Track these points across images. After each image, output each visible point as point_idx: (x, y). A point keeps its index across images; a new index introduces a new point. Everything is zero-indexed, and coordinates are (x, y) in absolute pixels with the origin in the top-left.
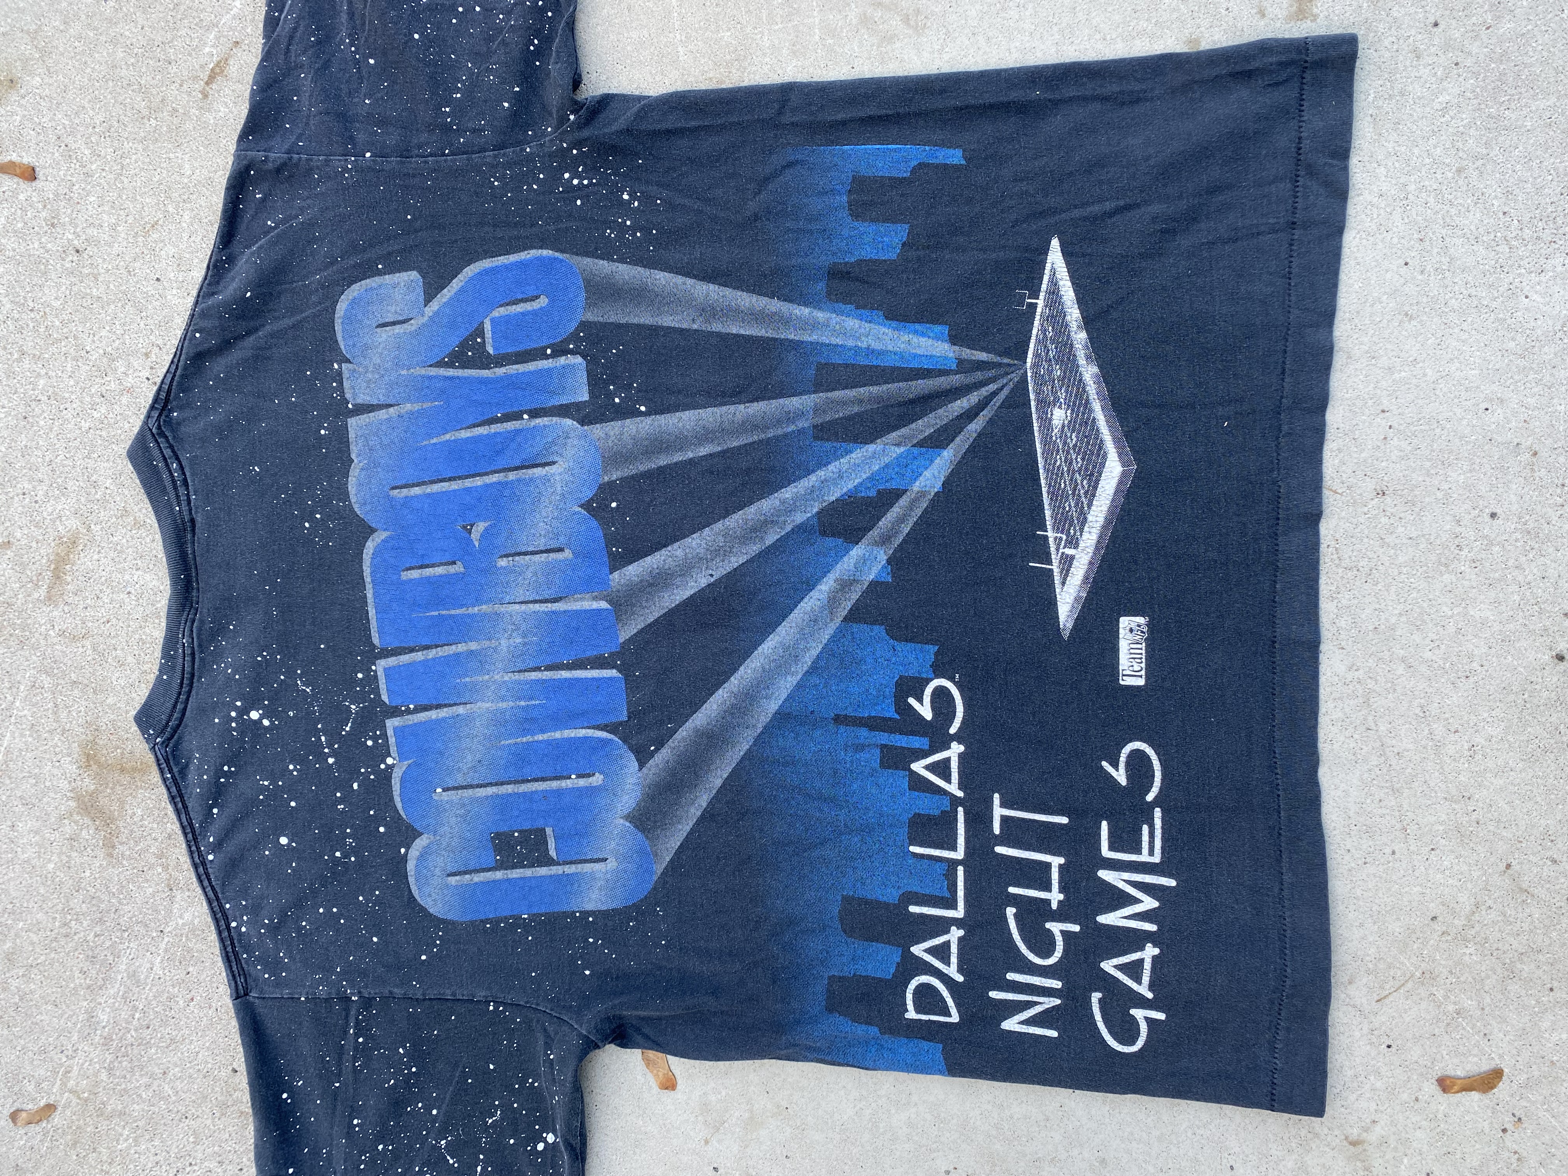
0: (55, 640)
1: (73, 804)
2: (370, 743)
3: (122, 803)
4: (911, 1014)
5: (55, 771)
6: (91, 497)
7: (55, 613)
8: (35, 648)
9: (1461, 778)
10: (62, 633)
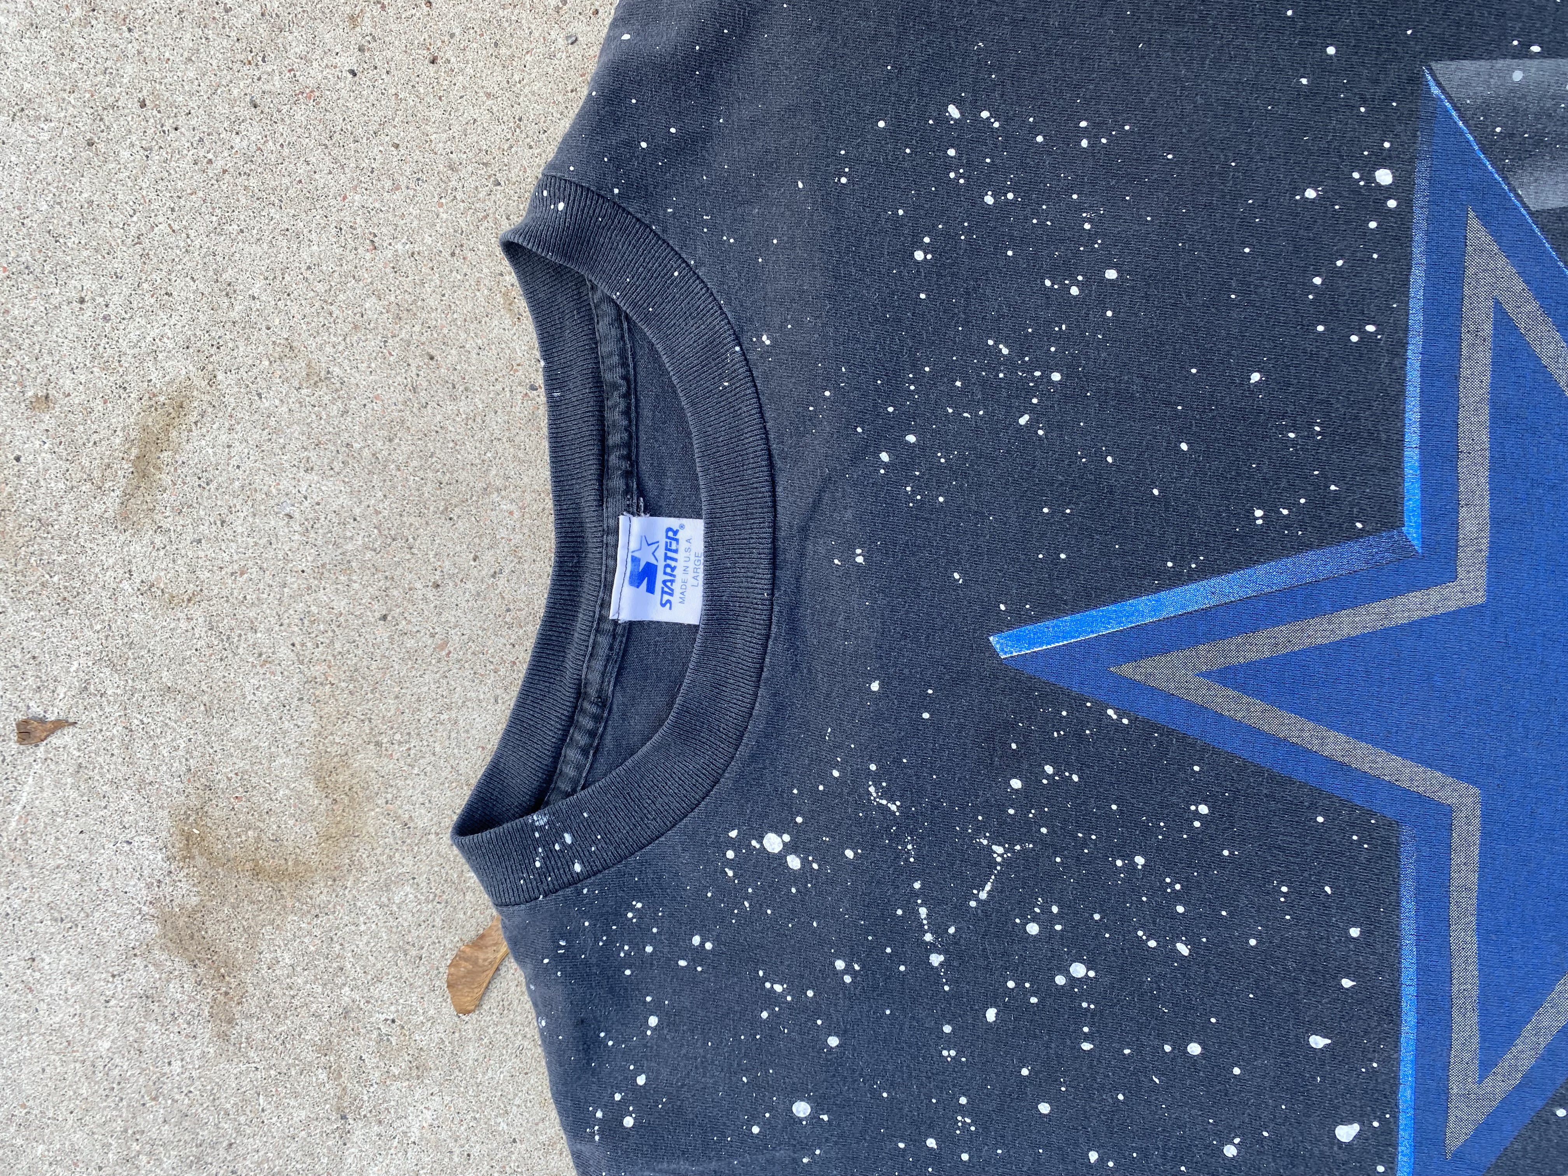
1: (153, 929)
3: (252, 936)
8: (92, 613)
10: (148, 589)
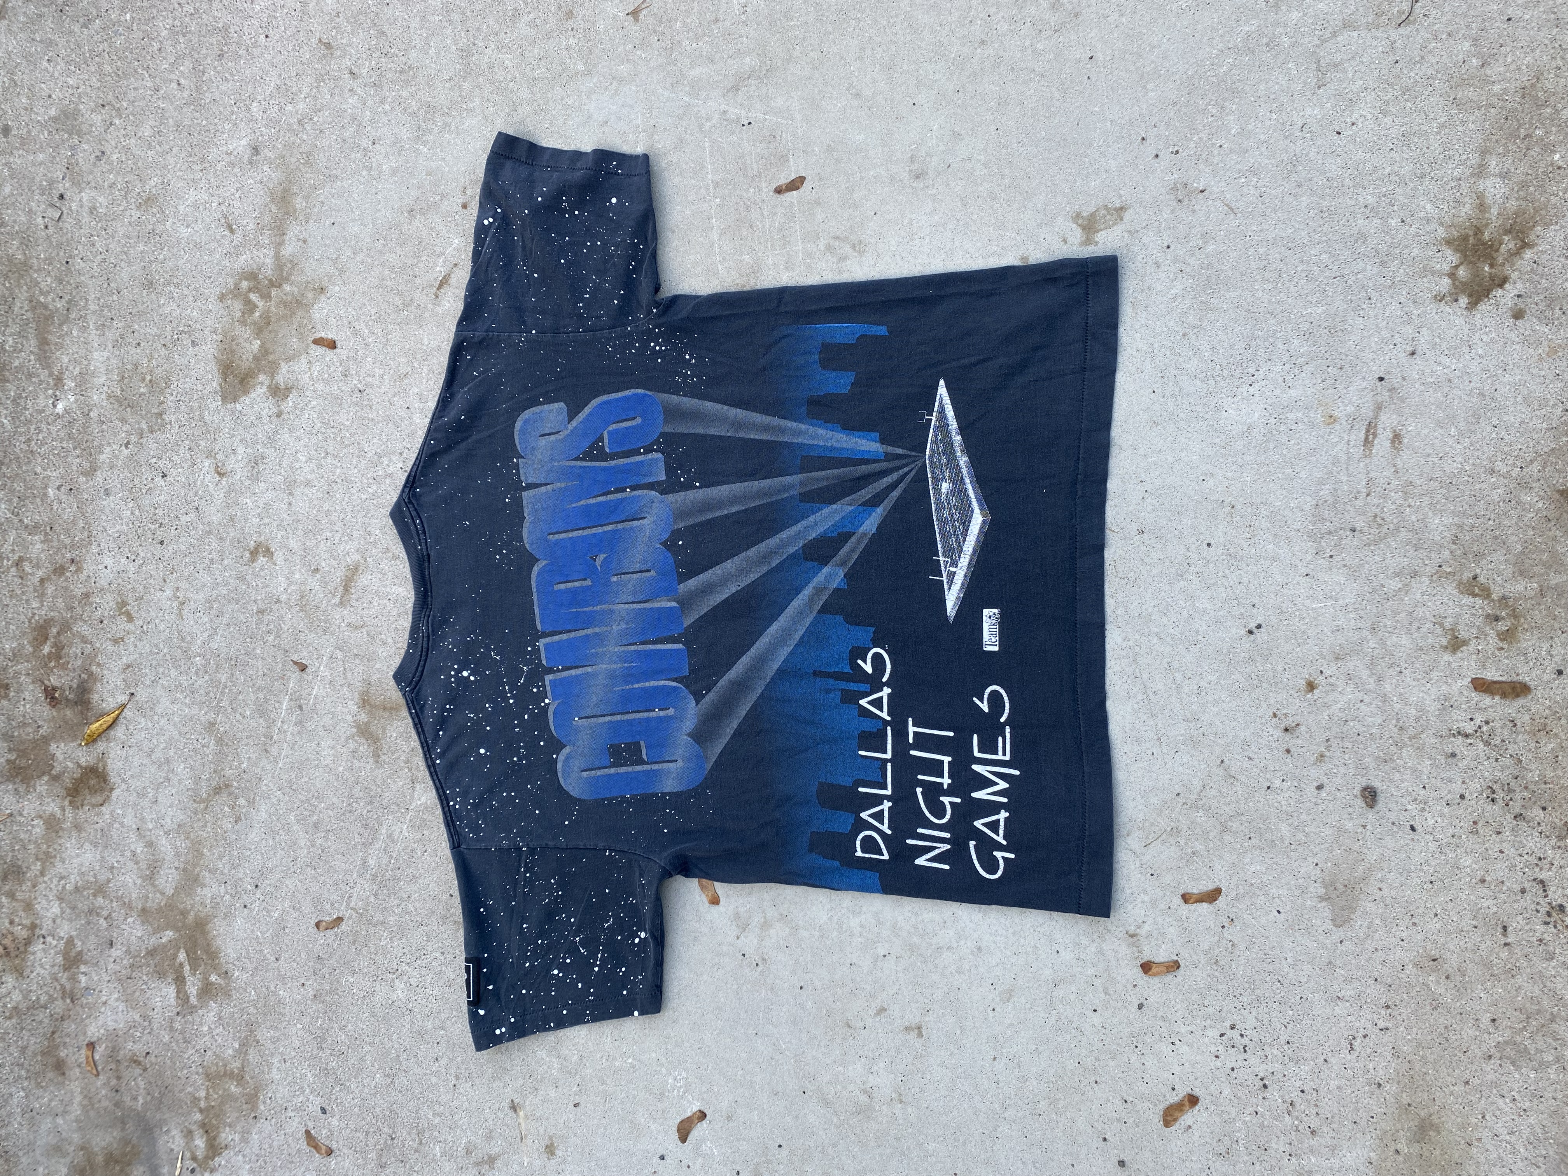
0: (345, 629)
2: (535, 690)
4: (859, 853)
5: (344, 710)
6: (367, 541)
7: (345, 612)
9: (1193, 707)
